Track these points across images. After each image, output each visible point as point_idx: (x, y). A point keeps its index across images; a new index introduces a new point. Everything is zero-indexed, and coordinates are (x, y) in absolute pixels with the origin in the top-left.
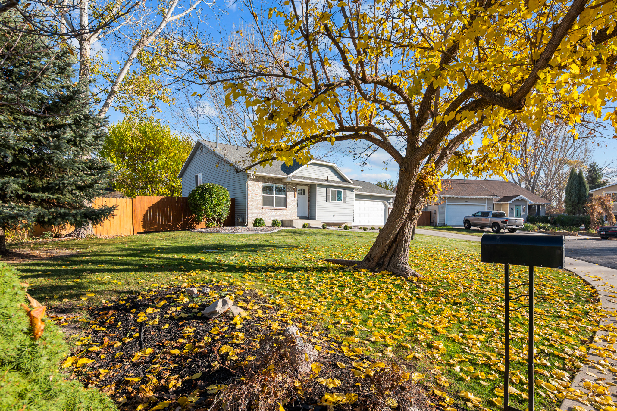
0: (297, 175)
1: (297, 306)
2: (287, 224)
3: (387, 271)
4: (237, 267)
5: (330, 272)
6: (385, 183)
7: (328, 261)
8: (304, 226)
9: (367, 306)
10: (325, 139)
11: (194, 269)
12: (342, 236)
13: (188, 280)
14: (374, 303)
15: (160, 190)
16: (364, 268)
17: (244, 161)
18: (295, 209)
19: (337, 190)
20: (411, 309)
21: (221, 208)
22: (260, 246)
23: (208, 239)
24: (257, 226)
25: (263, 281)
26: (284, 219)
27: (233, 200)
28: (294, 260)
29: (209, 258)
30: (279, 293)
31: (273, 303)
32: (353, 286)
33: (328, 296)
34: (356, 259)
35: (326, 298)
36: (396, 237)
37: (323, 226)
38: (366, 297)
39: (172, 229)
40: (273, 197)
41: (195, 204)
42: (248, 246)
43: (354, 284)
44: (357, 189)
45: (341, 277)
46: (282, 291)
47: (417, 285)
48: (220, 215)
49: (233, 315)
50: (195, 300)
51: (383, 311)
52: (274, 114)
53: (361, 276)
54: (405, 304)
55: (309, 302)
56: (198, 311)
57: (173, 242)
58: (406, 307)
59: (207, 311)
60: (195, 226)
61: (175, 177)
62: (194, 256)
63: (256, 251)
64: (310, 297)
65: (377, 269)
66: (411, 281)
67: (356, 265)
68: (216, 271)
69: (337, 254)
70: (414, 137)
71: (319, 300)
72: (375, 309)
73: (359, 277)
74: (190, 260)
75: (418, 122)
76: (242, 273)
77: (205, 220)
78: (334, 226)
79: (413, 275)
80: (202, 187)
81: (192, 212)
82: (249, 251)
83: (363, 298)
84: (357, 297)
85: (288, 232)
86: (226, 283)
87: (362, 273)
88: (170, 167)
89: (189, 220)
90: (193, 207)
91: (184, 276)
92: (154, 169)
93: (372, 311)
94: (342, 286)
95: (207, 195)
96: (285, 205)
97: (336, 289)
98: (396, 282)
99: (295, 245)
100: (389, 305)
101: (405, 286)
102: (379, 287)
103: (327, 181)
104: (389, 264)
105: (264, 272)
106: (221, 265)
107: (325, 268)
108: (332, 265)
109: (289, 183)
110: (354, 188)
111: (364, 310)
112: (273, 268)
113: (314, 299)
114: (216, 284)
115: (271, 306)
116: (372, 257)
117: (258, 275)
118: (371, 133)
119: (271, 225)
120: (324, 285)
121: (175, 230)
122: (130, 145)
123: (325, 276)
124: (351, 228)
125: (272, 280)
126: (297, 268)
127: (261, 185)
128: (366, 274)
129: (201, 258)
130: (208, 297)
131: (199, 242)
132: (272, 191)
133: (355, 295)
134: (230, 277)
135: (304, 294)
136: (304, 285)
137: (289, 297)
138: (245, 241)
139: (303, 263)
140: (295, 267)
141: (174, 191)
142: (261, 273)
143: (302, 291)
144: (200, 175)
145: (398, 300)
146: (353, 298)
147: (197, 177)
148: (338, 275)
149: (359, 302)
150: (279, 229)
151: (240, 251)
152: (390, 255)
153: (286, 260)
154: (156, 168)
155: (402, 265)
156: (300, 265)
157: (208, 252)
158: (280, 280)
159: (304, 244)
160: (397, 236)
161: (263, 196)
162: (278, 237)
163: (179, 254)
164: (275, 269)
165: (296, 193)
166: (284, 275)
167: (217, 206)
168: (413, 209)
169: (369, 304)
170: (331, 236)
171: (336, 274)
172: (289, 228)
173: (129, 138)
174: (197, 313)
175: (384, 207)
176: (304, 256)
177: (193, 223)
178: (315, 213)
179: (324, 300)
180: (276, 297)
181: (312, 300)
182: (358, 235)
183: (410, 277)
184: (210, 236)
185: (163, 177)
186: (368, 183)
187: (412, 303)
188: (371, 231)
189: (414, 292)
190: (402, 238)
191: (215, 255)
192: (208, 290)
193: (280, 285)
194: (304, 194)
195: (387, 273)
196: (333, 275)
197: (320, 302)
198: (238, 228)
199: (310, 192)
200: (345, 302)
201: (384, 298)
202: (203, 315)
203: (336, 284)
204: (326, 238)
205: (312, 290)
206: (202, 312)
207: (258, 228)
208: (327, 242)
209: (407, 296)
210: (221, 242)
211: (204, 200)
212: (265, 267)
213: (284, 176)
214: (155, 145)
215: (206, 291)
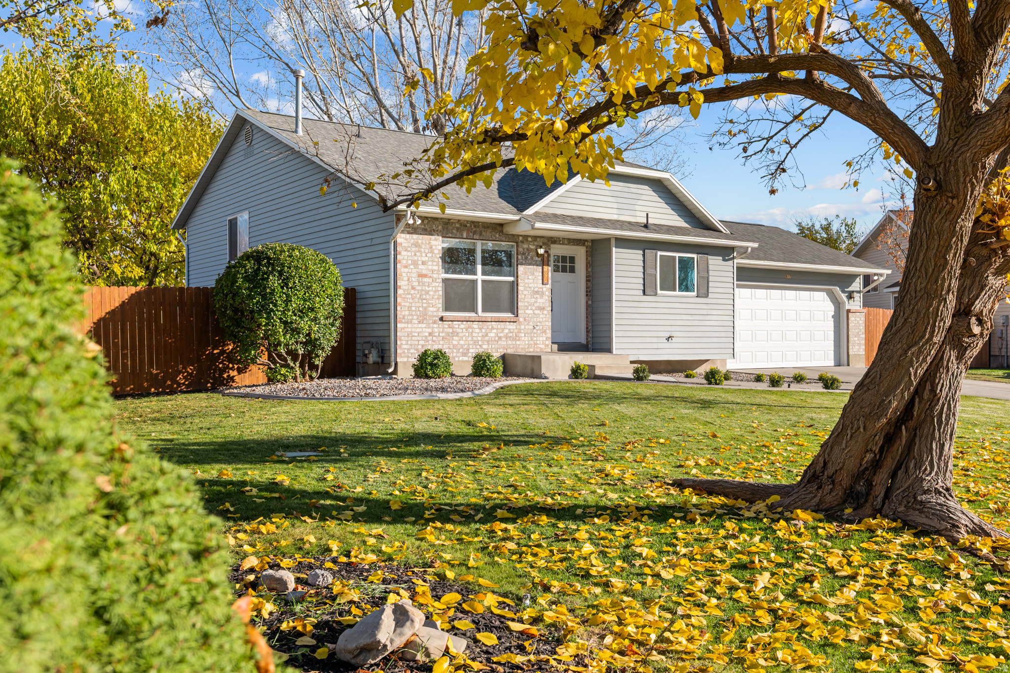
0: (550, 211)
1: (616, 628)
2: (519, 369)
3: (885, 516)
4: (395, 507)
5: (692, 521)
6: (827, 228)
7: (680, 485)
8: (576, 373)
9: (841, 632)
10: (673, 99)
11: (266, 511)
12: (706, 404)
13: (253, 546)
14: (862, 622)
15: (117, 269)
16: (805, 509)
17: (409, 173)
18: (545, 319)
19: (677, 255)
20: (991, 644)
21: (315, 319)
22: (449, 438)
23: (283, 418)
24: (427, 377)
25: (484, 549)
26: (510, 351)
27: (351, 295)
28: (569, 482)
29: (303, 479)
30: (547, 589)
31: (536, 621)
32: (779, 565)
33: (705, 598)
34: (766, 479)
35: (701, 605)
36: (909, 406)
37: (636, 371)
38: (832, 602)
39: (164, 388)
40: (474, 282)
41: (236, 311)
42: (413, 439)
43: (782, 561)
44: (743, 252)
45: (734, 537)
46: (555, 583)
47: (994, 566)
48: (312, 344)
49: (428, 655)
50: (298, 608)
51: (898, 649)
52: (541, 31)
53: (800, 535)
54: (968, 628)
55: (650, 618)
56: (314, 642)
57: (176, 428)
58: (975, 637)
59: (346, 643)
60: (232, 379)
61: (164, 225)
62: (256, 473)
63: (442, 455)
64: (646, 602)
65: (848, 511)
66: (971, 551)
67: (775, 498)
68: (333, 518)
69: (702, 462)
70: (965, 83)
71: (680, 611)
72: (870, 641)
73: (794, 538)
74: (244, 483)
75: (977, 35)
76: (414, 523)
77: (264, 359)
78: (669, 372)
79: (973, 532)
80: (257, 257)
81: (223, 335)
82: (417, 454)
83: (822, 605)
84: (802, 602)
85: (528, 392)
86: (372, 557)
87: (801, 524)
88: (146, 194)
89: (214, 358)
90: (231, 319)
91: (241, 535)
92: (96, 201)
93: (862, 649)
94: (743, 567)
95: (274, 282)
96: (513, 308)
97: (727, 577)
98: (920, 555)
99: (559, 434)
100: (914, 630)
101: (953, 566)
102: (867, 571)
103: (646, 226)
104: (887, 496)
105: (482, 521)
106: (344, 499)
107: (673, 508)
108: (695, 499)
109: (526, 237)
110: (732, 249)
111: (834, 646)
112: (510, 510)
113: (663, 608)
114: (344, 559)
115: (534, 630)
116: (830, 471)
117: (466, 530)
118: (818, 75)
119: (469, 370)
120: (684, 561)
121: (172, 392)
122: (27, 131)
123: (680, 534)
124: (727, 378)
125: (512, 546)
126: (585, 507)
127: (438, 244)
128: (815, 528)
129: (279, 478)
130: (334, 598)
131: (256, 428)
132: (474, 263)
133: (792, 595)
134: (379, 537)
135: (625, 592)
136: (619, 563)
137: (578, 603)
138: (401, 425)
139: (601, 492)
140: (576, 506)
141: (156, 268)
142: (474, 526)
143: (618, 583)
144: (243, 218)
145: (941, 614)
146: (787, 604)
147: (233, 225)
148: (722, 532)
149: (811, 617)
150: (498, 385)
151: (390, 455)
152: (889, 464)
153: (543, 484)
154: (105, 198)
155: (933, 499)
156: (591, 500)
157: (293, 460)
158: (539, 546)
159: (587, 431)
160: (911, 402)
161: (445, 281)
162: (501, 410)
163: (207, 467)
164: (517, 513)
165: (549, 270)
166: (550, 532)
167: (301, 313)
168: (963, 312)
169: (847, 627)
170: (668, 403)
171: (716, 530)
172: (528, 381)
173: (25, 110)
174: (314, 649)
175: (830, 308)
176: (601, 471)
177: (226, 369)
178: (610, 331)
179: (695, 612)
180: (541, 601)
181: (656, 610)
182: (757, 400)
183: (964, 538)
184: (286, 407)
185: (125, 228)
186: (776, 231)
187: (992, 624)
188: (795, 387)
189: (989, 587)
190: (931, 408)
191: (317, 470)
192: (325, 578)
193: (541, 563)
194: (572, 270)
195: (885, 522)
196: (705, 531)
197: (683, 617)
198: (370, 382)
199: (590, 264)
200: (766, 619)
201: (890, 605)
202: (332, 654)
203: (722, 561)
204: (656, 410)
205: (649, 581)
206: (331, 646)
207: (432, 383)
208: (659, 423)
209: (968, 600)
210: (326, 427)
211: (264, 297)
212: (484, 507)
213: (507, 214)
214: (102, 129)
215: (320, 581)
